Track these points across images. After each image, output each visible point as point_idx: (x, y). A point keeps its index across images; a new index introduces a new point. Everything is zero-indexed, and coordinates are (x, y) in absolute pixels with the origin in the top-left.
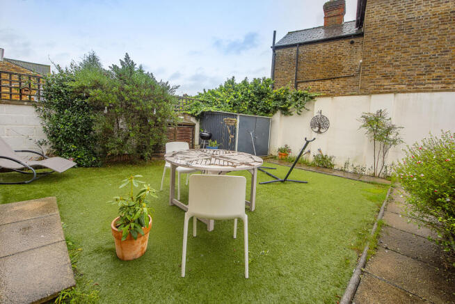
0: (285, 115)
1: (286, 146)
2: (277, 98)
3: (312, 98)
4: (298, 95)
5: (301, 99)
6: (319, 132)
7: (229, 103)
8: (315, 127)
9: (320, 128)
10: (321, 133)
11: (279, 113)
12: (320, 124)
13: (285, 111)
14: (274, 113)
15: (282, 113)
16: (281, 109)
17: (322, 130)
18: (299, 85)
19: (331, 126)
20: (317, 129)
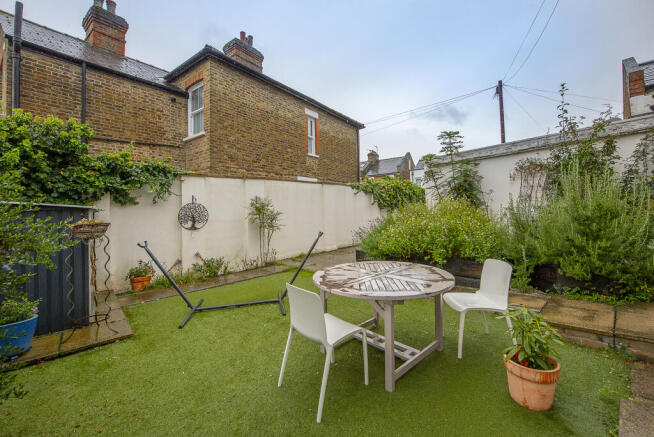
0: (123, 204)
3: (176, 176)
6: (193, 228)
8: (186, 222)
9: (194, 222)
10: (196, 229)
12: (192, 217)
13: (122, 198)
17: (197, 225)
19: (210, 218)
20: (190, 224)
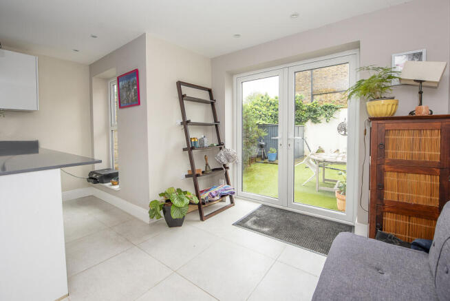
0: (315, 122)
1: (319, 147)
2: (310, 110)
3: (337, 109)
4: (326, 107)
5: (329, 110)
6: (345, 134)
7: (271, 116)
8: (341, 131)
11: (310, 121)
12: (345, 129)
13: (315, 120)
14: (306, 121)
15: (312, 121)
16: (312, 118)
18: (315, 97)
20: (343, 132)
